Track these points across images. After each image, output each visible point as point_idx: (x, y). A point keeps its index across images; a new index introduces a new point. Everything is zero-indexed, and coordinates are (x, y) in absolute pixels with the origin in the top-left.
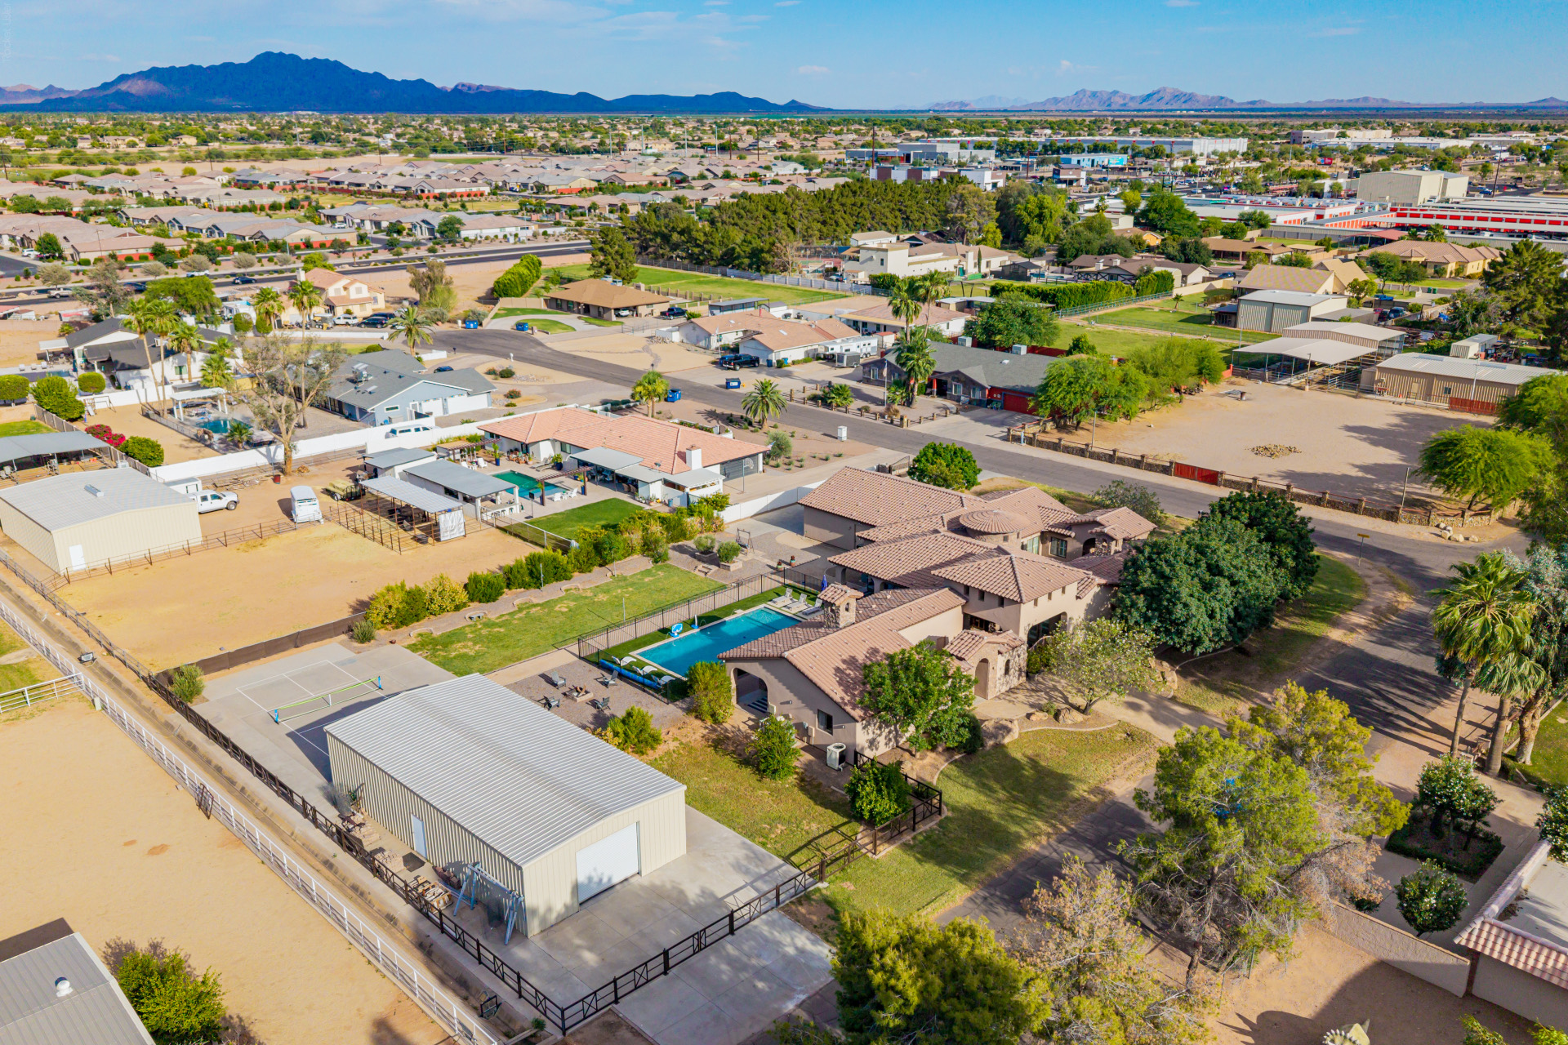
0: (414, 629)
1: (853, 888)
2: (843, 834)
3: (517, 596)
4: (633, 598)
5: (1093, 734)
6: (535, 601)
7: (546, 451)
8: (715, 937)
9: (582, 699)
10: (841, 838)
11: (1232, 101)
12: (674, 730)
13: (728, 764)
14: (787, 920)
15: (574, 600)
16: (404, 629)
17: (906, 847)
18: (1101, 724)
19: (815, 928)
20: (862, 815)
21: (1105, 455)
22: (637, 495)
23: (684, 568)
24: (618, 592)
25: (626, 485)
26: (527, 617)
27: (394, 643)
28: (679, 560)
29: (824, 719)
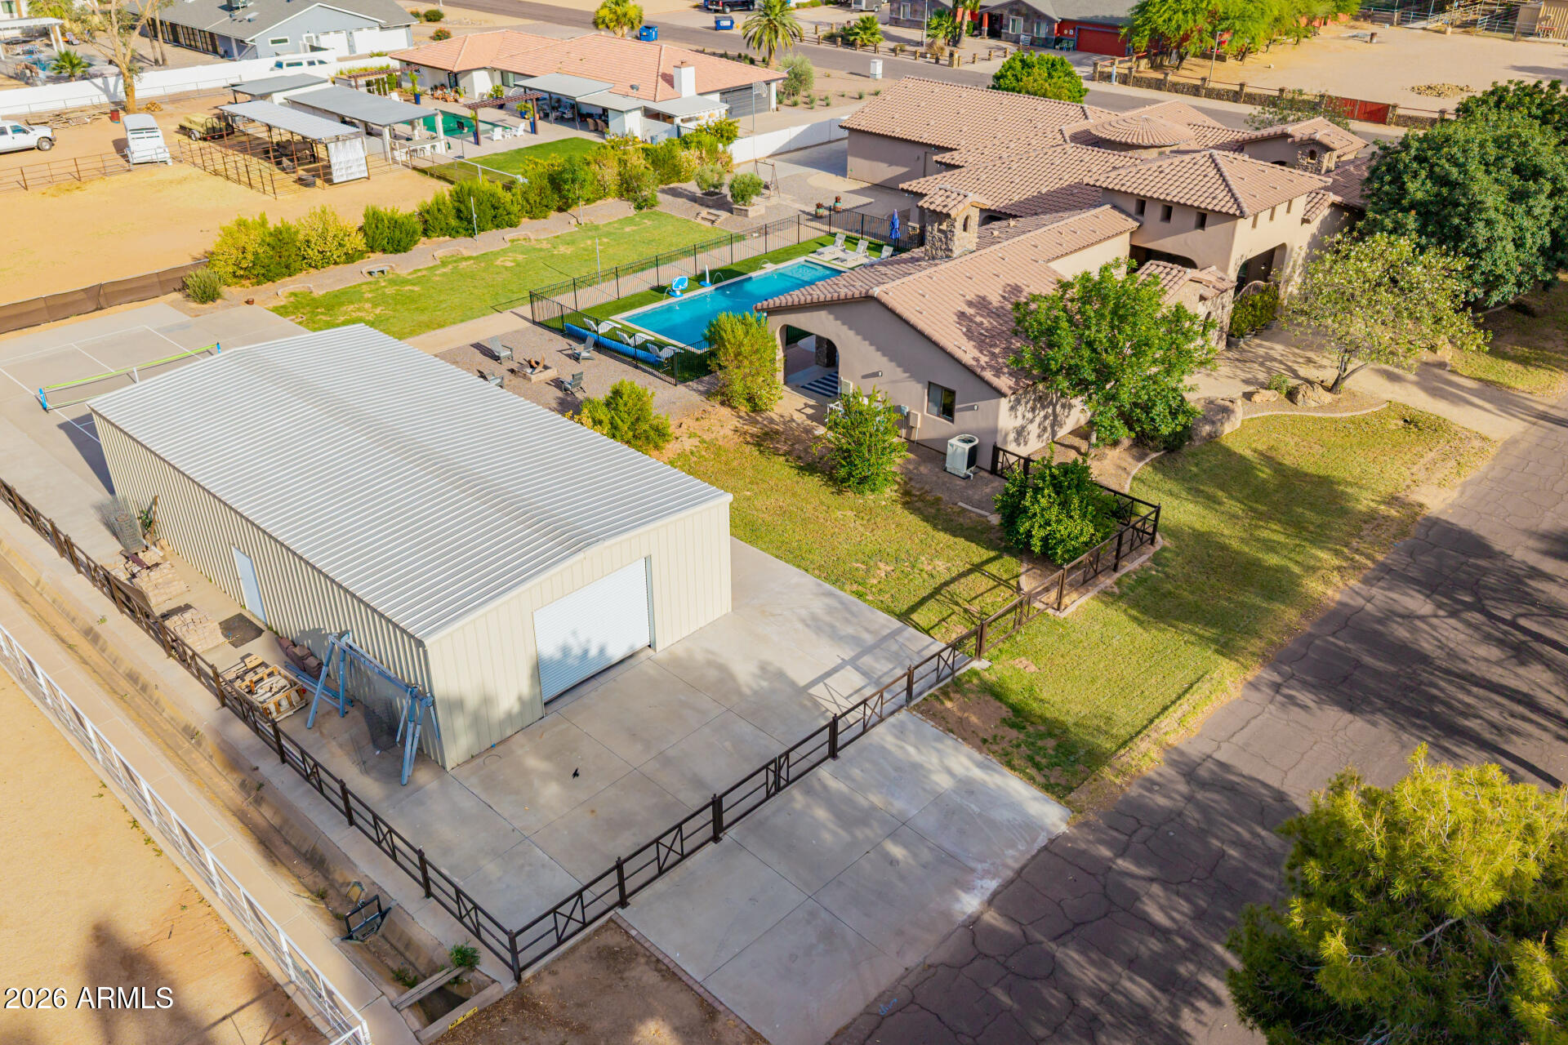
0: (283, 285)
1: (1033, 668)
2: (993, 577)
3: (440, 246)
4: (611, 251)
5: (1352, 421)
6: (466, 253)
7: (481, 85)
8: (804, 765)
9: (539, 377)
10: (992, 583)
12: (688, 422)
13: (780, 470)
14: (929, 728)
15: (522, 253)
16: (268, 286)
17: (1108, 597)
18: (1362, 408)
19: (984, 743)
20: (1028, 545)
21: (1228, 91)
22: (608, 133)
23: (680, 216)
24: (587, 243)
25: (590, 122)
26: (453, 273)
27: (250, 303)
28: (672, 205)
29: (939, 395)
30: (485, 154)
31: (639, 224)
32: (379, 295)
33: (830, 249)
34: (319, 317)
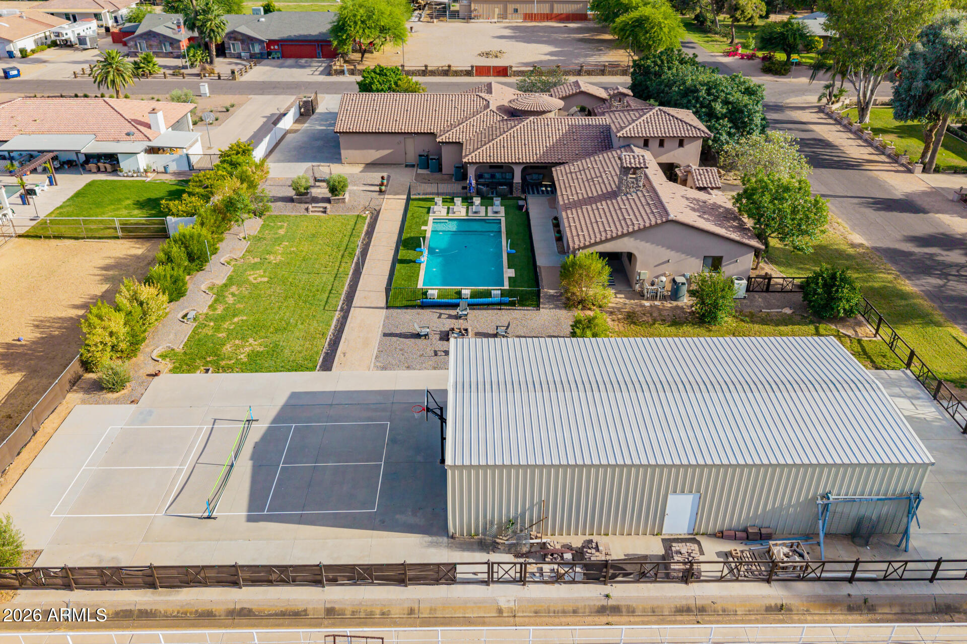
0: (148, 353)
3: (194, 284)
6: (218, 282)
16: (138, 358)
21: (418, 71)
22: (121, 171)
23: (294, 214)
24: (279, 249)
25: (92, 166)
26: (241, 298)
27: (156, 375)
28: (277, 208)
29: (710, 261)
30: (52, 210)
31: (281, 227)
32: (230, 332)
33: (436, 208)
34: (223, 363)
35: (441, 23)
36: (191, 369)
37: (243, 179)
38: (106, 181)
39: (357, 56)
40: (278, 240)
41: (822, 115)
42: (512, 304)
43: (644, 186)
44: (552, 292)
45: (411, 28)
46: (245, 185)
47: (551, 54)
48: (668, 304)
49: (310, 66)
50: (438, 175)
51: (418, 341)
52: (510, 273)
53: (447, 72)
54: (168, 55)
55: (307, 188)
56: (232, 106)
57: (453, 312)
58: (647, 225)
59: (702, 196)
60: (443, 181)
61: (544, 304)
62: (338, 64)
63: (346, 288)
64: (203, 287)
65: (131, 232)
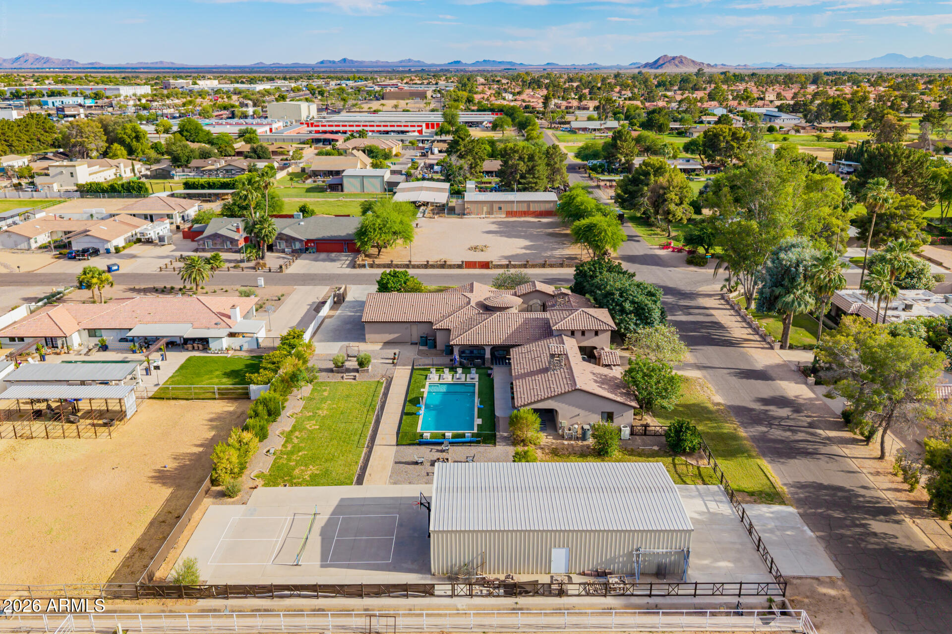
0: (249, 474)
2: (682, 464)
3: (273, 430)
7: (76, 341)
10: (684, 466)
11: (77, 63)
15: (309, 420)
16: (243, 477)
19: (757, 502)
21: (422, 265)
22: (210, 350)
23: (333, 381)
24: (325, 406)
25: (190, 346)
26: (302, 440)
27: (255, 488)
28: (322, 377)
29: (606, 415)
30: (166, 379)
31: (325, 390)
32: (297, 461)
33: (431, 376)
34: (295, 481)
35: (441, 219)
36: (275, 484)
37: (299, 356)
38: (200, 357)
39: (374, 251)
40: (324, 400)
41: (722, 302)
42: (478, 442)
43: (565, 365)
44: (505, 434)
45: (417, 224)
46: (301, 362)
47: (526, 248)
48: (580, 443)
49: (339, 260)
50: (433, 351)
51: (416, 466)
52: (479, 421)
53: (443, 266)
54: (229, 250)
55: (342, 363)
56: (283, 295)
57: (439, 448)
58: (563, 392)
59: (605, 371)
60: (436, 355)
61: (499, 442)
62: (360, 259)
63: (370, 432)
64: (277, 433)
65: (224, 395)
